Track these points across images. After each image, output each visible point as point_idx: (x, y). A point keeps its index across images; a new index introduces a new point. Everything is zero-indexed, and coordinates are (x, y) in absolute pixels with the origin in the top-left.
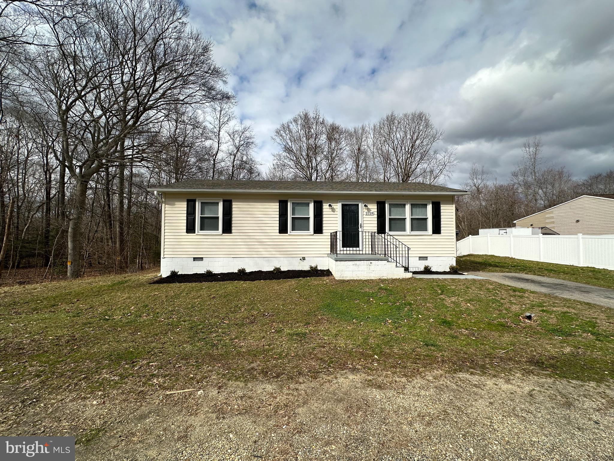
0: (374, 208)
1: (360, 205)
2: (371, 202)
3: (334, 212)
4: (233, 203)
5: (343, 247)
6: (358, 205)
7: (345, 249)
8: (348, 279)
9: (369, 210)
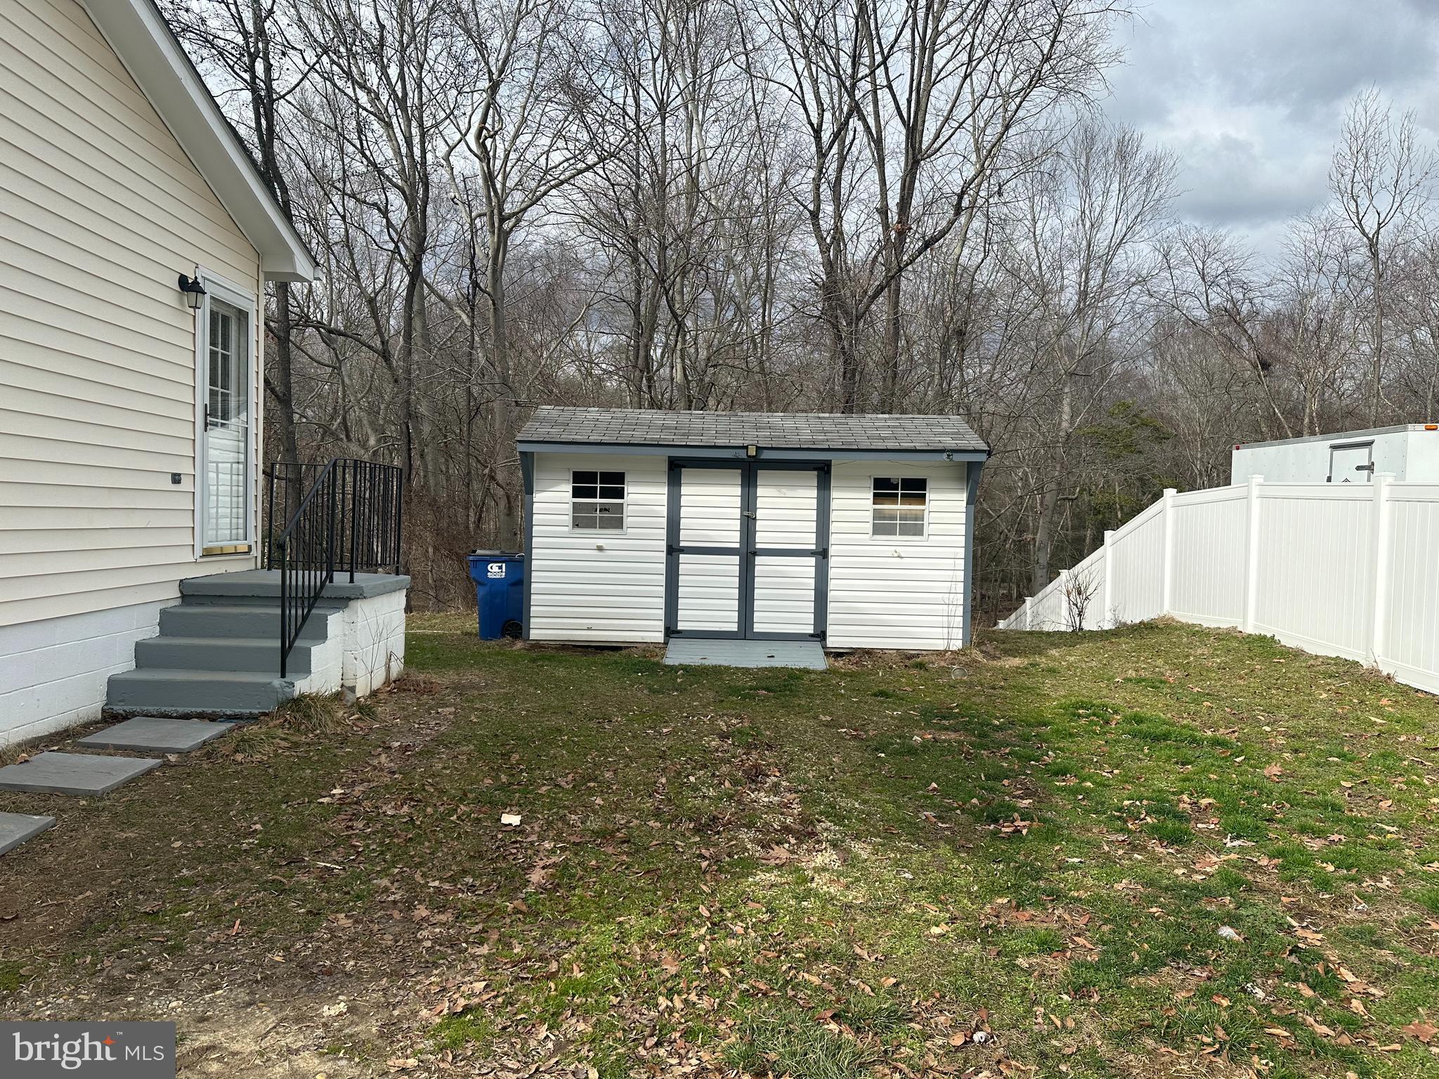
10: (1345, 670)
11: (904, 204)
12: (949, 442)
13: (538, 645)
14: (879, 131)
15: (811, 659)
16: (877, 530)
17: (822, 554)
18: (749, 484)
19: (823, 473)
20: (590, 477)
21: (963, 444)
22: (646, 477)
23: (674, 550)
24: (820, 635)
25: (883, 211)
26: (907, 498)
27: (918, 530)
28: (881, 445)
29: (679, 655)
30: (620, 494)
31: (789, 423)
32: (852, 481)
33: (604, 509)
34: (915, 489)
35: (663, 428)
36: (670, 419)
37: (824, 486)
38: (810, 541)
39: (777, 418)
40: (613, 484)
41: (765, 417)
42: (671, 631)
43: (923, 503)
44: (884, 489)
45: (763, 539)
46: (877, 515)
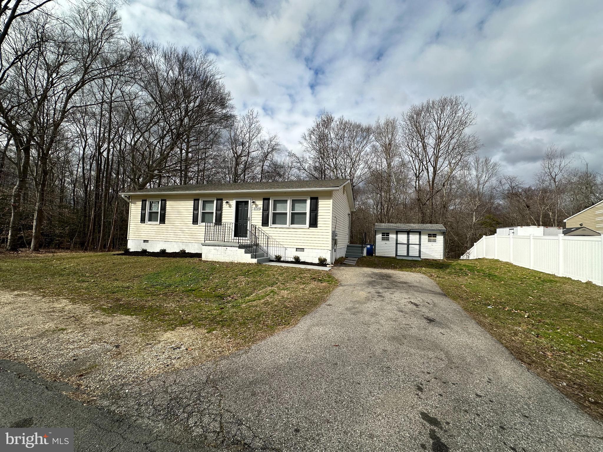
0: (260, 203)
1: (249, 201)
2: (258, 199)
3: (230, 207)
4: (167, 202)
5: (235, 236)
6: (248, 201)
7: (235, 238)
8: (210, 260)
9: (256, 205)
10: (507, 263)
11: (433, 181)
12: (440, 229)
13: (377, 256)
14: (428, 168)
15: (419, 259)
16: (429, 241)
17: (420, 245)
18: (408, 234)
19: (420, 233)
20: (384, 233)
21: (442, 229)
22: (393, 233)
23: (397, 244)
24: (420, 256)
25: (429, 182)
26: (433, 237)
27: (435, 241)
28: (428, 229)
29: (398, 258)
30: (389, 236)
31: (414, 226)
32: (424, 234)
33: (386, 238)
34: (435, 235)
35: (395, 226)
36: (395, 225)
37: (420, 234)
38: (418, 243)
39: (412, 225)
40: (388, 234)
41: (410, 225)
42: (396, 255)
43: (436, 237)
44: (430, 235)
45: (410, 242)
46: (429, 239)
